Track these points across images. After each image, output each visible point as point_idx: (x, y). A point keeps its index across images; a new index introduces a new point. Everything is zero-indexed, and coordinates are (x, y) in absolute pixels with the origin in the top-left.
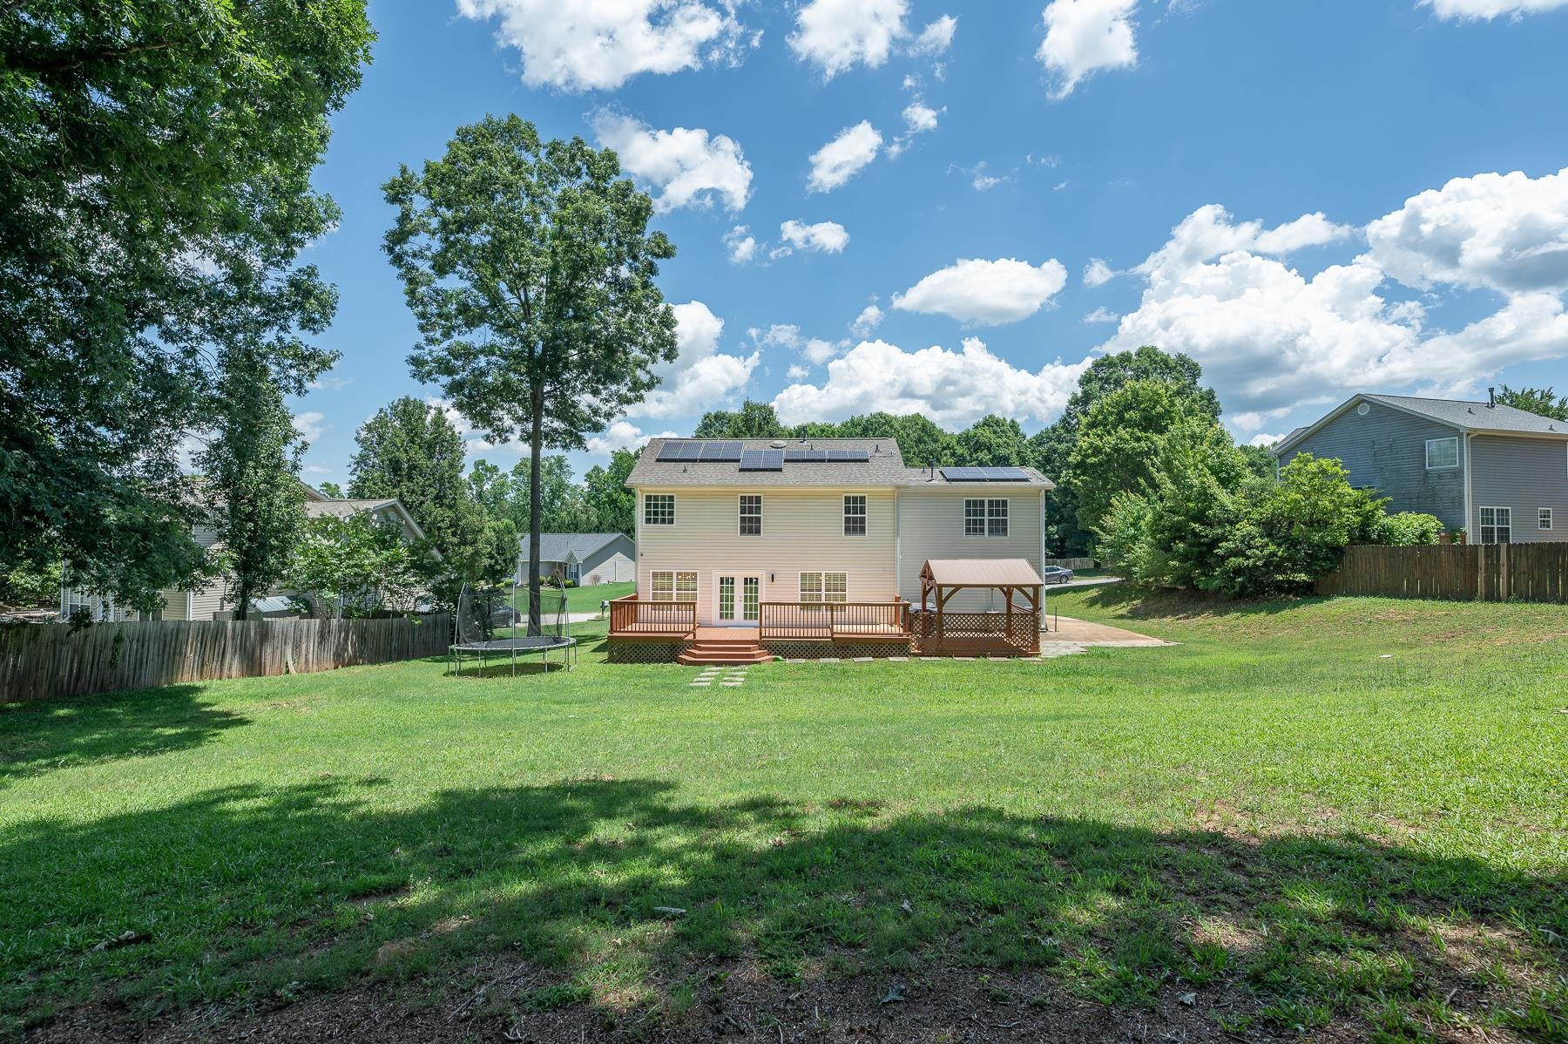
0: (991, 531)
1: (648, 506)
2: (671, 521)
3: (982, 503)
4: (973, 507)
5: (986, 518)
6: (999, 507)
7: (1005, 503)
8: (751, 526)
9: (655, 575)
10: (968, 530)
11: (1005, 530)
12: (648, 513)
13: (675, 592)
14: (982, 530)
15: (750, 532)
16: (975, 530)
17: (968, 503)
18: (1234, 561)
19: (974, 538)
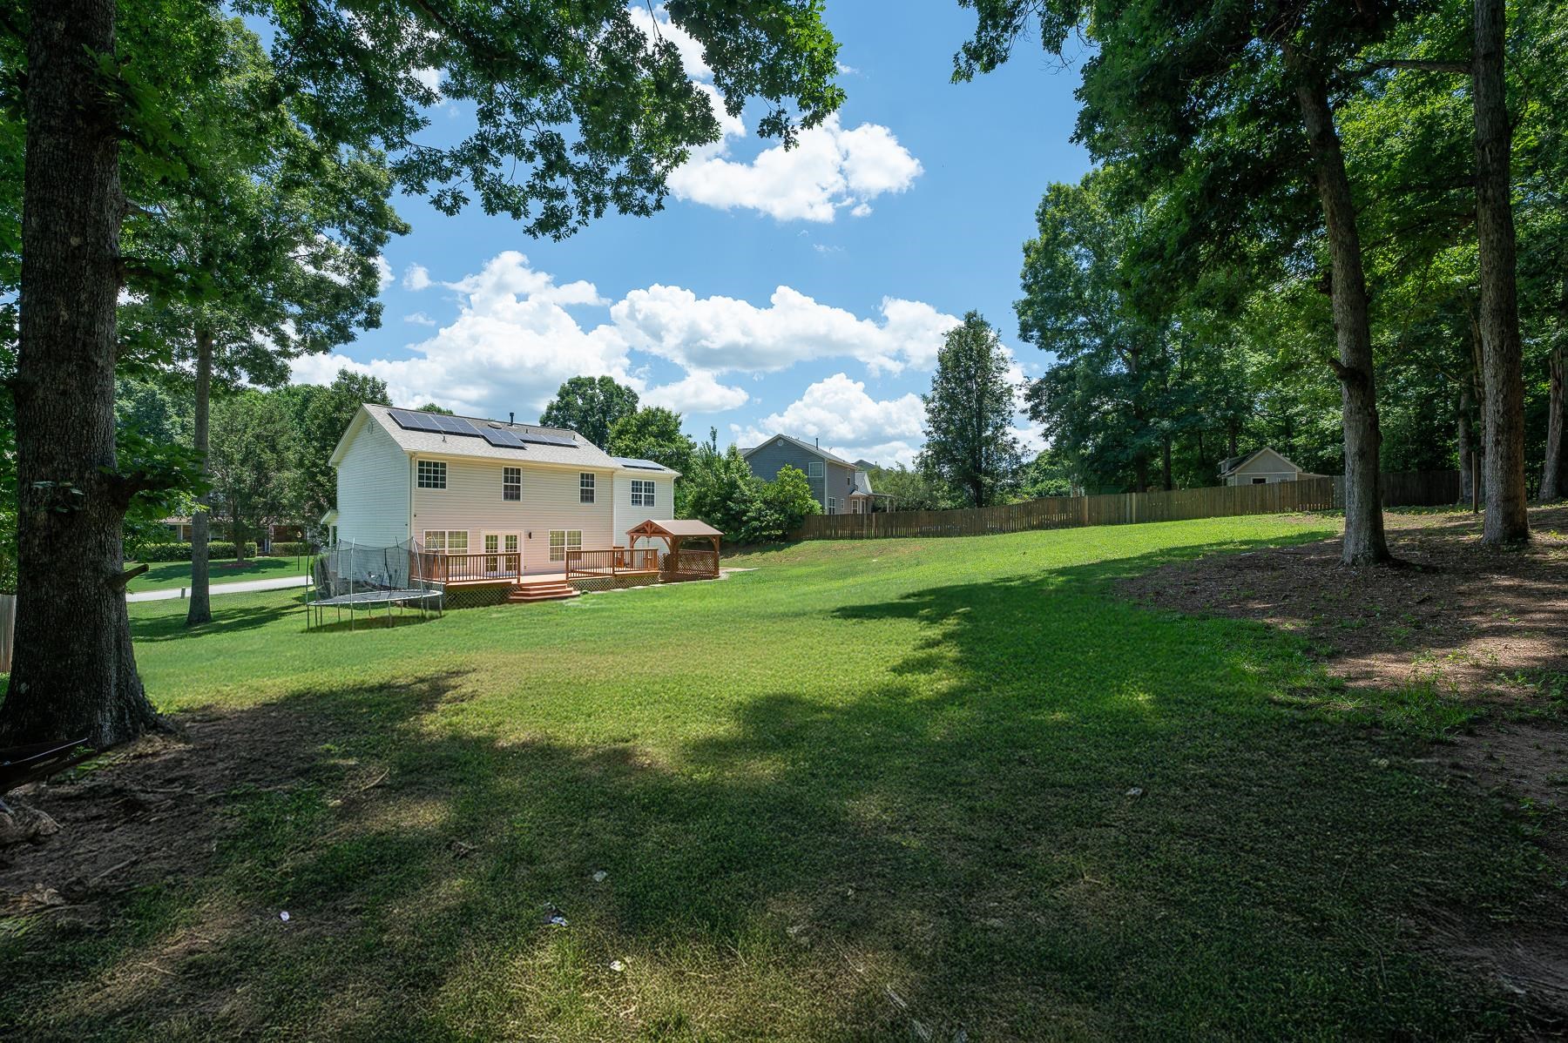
0: (645, 503)
1: (421, 471)
2: (443, 486)
3: (641, 483)
4: (636, 486)
5: (643, 494)
6: (650, 486)
7: (653, 484)
8: (512, 493)
9: (428, 534)
10: (633, 502)
11: (653, 503)
12: (421, 477)
13: (447, 549)
14: (640, 502)
15: (512, 498)
16: (636, 502)
17: (633, 483)
18: (756, 524)
19: (636, 507)
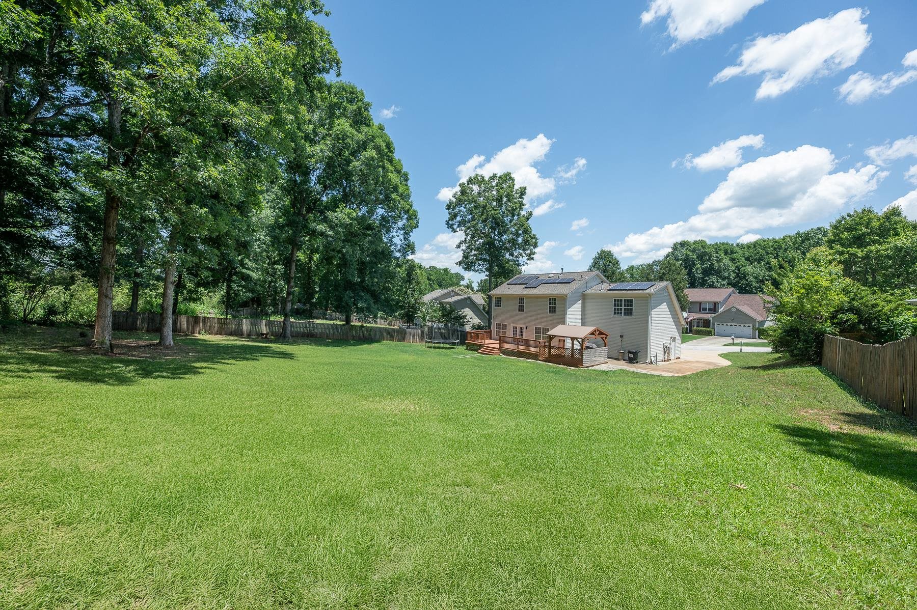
0: (625, 314)
1: (495, 301)
2: (501, 306)
3: (621, 300)
4: (617, 302)
5: (623, 307)
6: (629, 303)
7: (632, 301)
8: (521, 309)
9: (496, 324)
10: (615, 313)
11: (631, 314)
12: (495, 303)
13: (501, 330)
14: (621, 313)
15: (521, 311)
16: (618, 313)
17: (615, 300)
19: (617, 316)
